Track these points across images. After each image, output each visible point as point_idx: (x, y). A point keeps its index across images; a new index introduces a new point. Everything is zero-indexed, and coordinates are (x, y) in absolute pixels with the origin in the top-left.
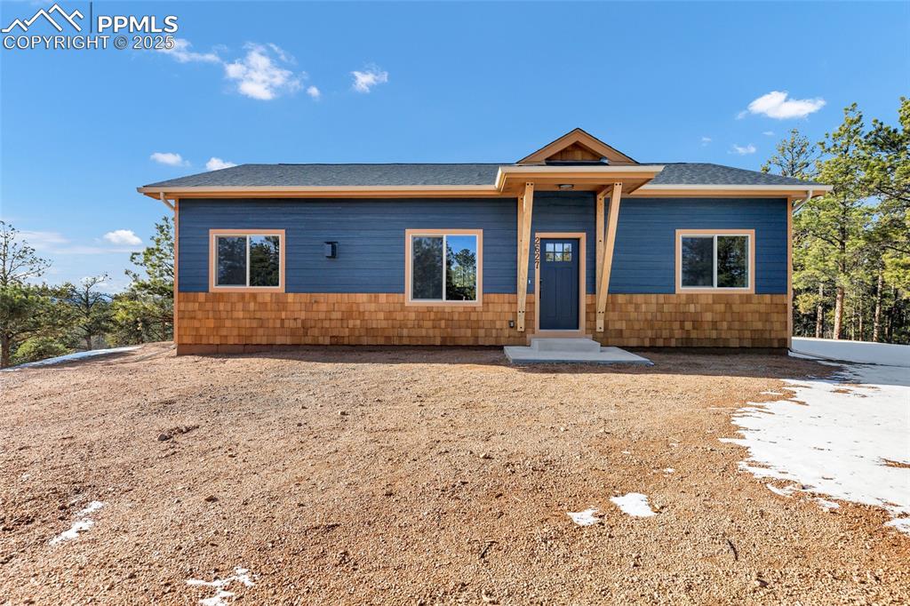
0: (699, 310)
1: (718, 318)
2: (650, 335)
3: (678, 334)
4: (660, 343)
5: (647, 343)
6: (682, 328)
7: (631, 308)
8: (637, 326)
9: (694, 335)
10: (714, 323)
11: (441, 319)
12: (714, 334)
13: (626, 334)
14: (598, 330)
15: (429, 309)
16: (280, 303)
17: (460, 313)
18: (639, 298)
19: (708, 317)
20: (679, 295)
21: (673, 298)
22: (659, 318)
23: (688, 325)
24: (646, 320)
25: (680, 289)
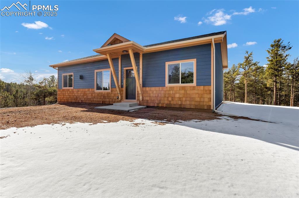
0: (174, 93)
1: (181, 96)
2: (157, 102)
3: (166, 102)
4: (160, 105)
5: (156, 105)
6: (168, 100)
7: (151, 92)
8: (153, 99)
9: (172, 103)
10: (180, 98)
11: (102, 96)
12: (180, 103)
13: (149, 101)
14: (140, 100)
15: (100, 93)
16: (73, 91)
17: (106, 94)
18: (153, 89)
19: (177, 95)
20: (167, 87)
21: (165, 89)
22: (160, 96)
23: (170, 99)
24: (155, 97)
25: (167, 84)
